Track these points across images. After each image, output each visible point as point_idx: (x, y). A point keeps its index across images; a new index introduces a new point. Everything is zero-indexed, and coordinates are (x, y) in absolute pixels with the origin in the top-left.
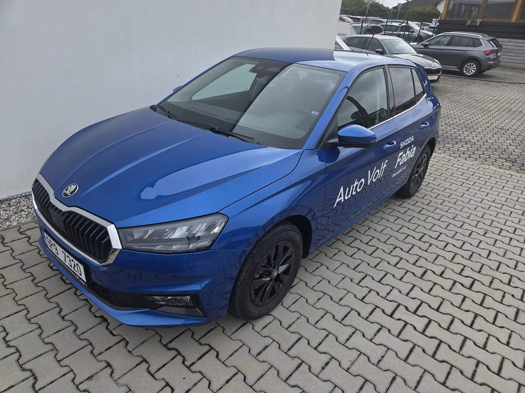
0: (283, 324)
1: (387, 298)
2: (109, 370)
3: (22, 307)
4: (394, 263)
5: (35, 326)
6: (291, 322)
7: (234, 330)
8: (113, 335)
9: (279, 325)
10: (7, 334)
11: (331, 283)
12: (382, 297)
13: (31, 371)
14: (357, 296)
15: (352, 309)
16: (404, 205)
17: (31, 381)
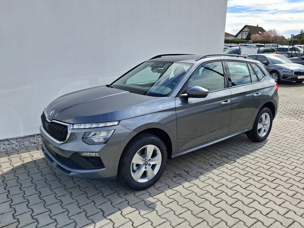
2: (70, 194)
3: (41, 172)
5: (44, 178)
8: (75, 184)
10: (33, 179)
13: (39, 191)
17: (39, 194)
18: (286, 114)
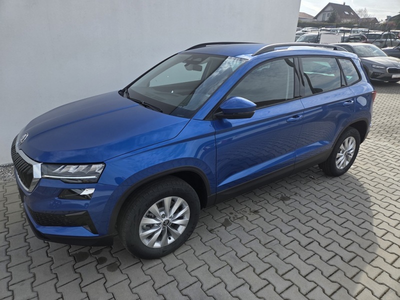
0: (166, 268)
1: (264, 260)
4: (286, 231)
6: (173, 267)
7: (127, 266)
9: (163, 268)
11: (222, 241)
12: (260, 259)
14: (238, 255)
15: (228, 264)
16: (323, 184)
18: (374, 132)
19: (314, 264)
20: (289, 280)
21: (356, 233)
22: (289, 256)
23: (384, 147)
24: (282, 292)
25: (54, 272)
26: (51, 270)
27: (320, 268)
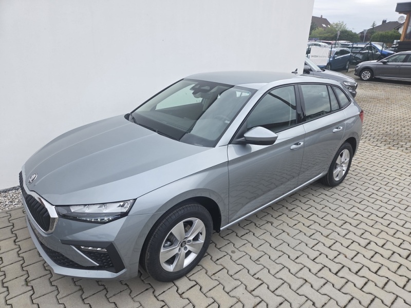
1: (334, 260)
4: (343, 234)
9: (247, 273)
11: (290, 246)
12: (330, 260)
14: (310, 257)
15: (305, 266)
18: (382, 140)
19: (379, 262)
20: (363, 277)
21: (403, 233)
22: (355, 256)
23: (397, 155)
24: (363, 287)
25: (146, 282)
26: (143, 280)
27: (386, 265)
